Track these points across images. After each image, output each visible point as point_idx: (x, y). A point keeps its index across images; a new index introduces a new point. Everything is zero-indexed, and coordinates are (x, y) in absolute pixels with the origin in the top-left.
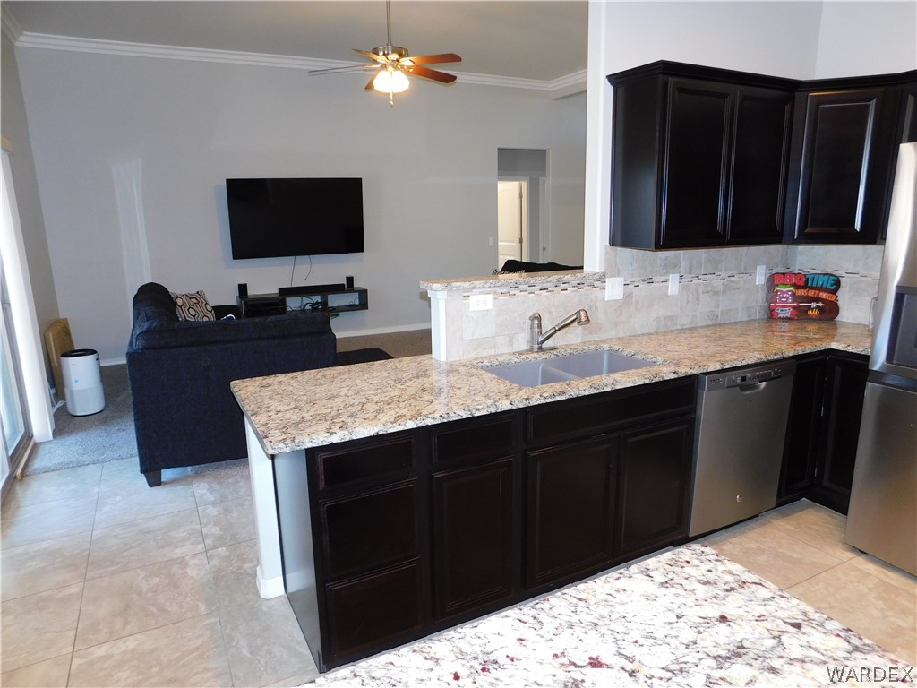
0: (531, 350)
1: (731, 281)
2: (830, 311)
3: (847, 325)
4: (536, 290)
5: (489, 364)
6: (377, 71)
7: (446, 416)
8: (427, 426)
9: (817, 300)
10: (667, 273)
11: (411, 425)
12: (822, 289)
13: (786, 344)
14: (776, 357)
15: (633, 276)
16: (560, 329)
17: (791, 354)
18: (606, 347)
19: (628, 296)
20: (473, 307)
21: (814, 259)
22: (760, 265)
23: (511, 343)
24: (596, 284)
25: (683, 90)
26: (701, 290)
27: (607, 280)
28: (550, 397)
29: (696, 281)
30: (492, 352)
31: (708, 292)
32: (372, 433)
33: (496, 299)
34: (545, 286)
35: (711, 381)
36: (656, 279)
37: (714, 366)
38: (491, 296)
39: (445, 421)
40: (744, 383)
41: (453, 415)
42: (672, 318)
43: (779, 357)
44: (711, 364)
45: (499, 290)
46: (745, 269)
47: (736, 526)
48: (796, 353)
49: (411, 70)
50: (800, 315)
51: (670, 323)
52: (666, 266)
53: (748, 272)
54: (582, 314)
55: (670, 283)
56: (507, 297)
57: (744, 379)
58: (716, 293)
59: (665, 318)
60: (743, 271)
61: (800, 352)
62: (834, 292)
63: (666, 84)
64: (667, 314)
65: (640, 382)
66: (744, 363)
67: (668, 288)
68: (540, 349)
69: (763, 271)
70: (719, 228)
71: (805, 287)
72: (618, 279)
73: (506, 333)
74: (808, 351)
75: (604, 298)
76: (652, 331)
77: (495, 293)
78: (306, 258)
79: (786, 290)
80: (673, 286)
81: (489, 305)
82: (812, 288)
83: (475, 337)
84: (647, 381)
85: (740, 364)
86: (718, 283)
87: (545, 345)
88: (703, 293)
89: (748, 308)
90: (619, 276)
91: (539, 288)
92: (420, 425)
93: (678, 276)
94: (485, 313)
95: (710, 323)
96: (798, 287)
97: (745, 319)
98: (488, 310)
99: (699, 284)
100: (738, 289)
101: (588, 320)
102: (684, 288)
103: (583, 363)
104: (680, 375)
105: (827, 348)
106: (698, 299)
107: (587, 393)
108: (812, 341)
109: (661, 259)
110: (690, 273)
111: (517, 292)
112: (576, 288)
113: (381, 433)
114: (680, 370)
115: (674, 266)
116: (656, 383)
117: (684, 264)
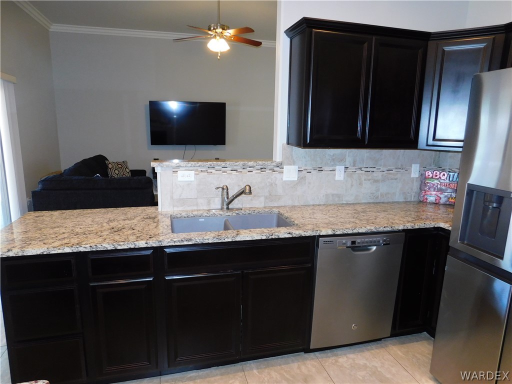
1: (389, 174)
4: (229, 170)
5: (186, 216)
6: (211, 38)
7: (94, 247)
8: (80, 252)
10: (335, 165)
11: (68, 250)
14: (385, 230)
15: (306, 165)
16: (236, 197)
17: (401, 228)
18: (276, 211)
19: (302, 179)
20: (180, 179)
22: (414, 164)
23: (209, 203)
24: (276, 169)
26: (363, 179)
27: (285, 167)
28: (179, 241)
29: (359, 172)
30: (195, 208)
31: (369, 180)
32: (39, 253)
33: (197, 174)
34: (235, 168)
35: (324, 242)
36: (325, 168)
37: (326, 231)
38: (193, 172)
39: (94, 250)
40: (354, 245)
41: (100, 247)
42: (338, 196)
43: (388, 229)
44: (323, 230)
45: (200, 169)
46: (402, 165)
47: (360, 345)
48: (405, 228)
49: (232, 39)
51: (337, 199)
52: (333, 160)
53: (406, 169)
54: (248, 187)
55: (337, 172)
56: (206, 174)
57: (353, 243)
58: (376, 181)
59: (333, 195)
60: (399, 167)
61: (410, 228)
64: (335, 192)
65: (259, 238)
66: (355, 231)
67: (335, 175)
68: (228, 208)
69: (418, 169)
70: (359, 134)
72: (293, 167)
73: (205, 196)
74: (417, 227)
75: (282, 179)
76: (322, 203)
77: (197, 170)
78: (193, 146)
79: (433, 183)
80: (340, 174)
81: (193, 179)
82: (452, 182)
83: (181, 198)
84: (264, 238)
85: (351, 232)
86: (378, 175)
87: (230, 206)
88: (365, 180)
89: (404, 193)
90: (294, 165)
91: (230, 169)
92: (75, 251)
93: (344, 167)
94: (189, 184)
95: (371, 201)
97: (402, 200)
98: (191, 181)
99: (362, 174)
100: (396, 179)
101: (250, 193)
102: (349, 176)
104: (294, 235)
105: (436, 226)
106: (361, 184)
107: (210, 242)
108: (426, 220)
109: (330, 155)
110: (354, 165)
111: (213, 171)
112: (259, 171)
113: (45, 253)
114: (294, 232)
115: (341, 160)
116: (272, 239)
117: (349, 161)
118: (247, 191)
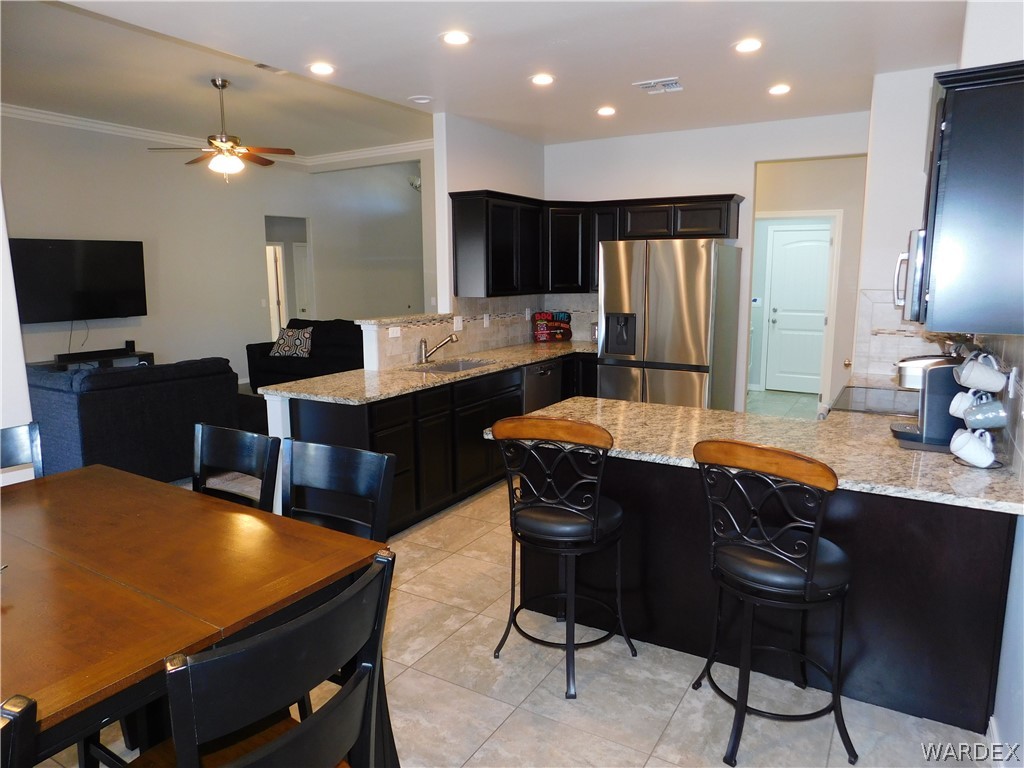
0: (421, 362)
1: (514, 318)
2: (567, 335)
3: (577, 342)
4: (421, 325)
9: (559, 328)
10: (483, 314)
12: (562, 322)
13: (544, 353)
14: (553, 357)
15: (466, 315)
16: (439, 347)
17: (560, 355)
18: (460, 359)
19: (465, 328)
20: (391, 335)
21: (556, 302)
22: (528, 307)
23: (410, 359)
24: (449, 320)
25: (494, 206)
26: (500, 324)
27: (454, 318)
28: (464, 376)
29: (497, 318)
30: (401, 364)
31: (503, 325)
33: (401, 330)
34: (425, 322)
35: (528, 370)
36: (478, 317)
37: (528, 362)
38: (399, 328)
42: (487, 342)
44: (527, 360)
45: (403, 325)
46: (520, 310)
50: (552, 339)
51: (486, 346)
52: (482, 308)
53: (522, 312)
54: (454, 336)
55: (484, 320)
56: (407, 329)
57: (541, 368)
58: (507, 326)
59: (484, 342)
60: (519, 312)
61: (563, 354)
62: (568, 323)
63: (487, 201)
64: (484, 340)
65: (499, 369)
66: (541, 359)
67: (484, 323)
68: (427, 361)
69: (530, 312)
71: (552, 320)
72: (460, 317)
73: (407, 351)
74: (566, 353)
77: (401, 326)
79: (542, 323)
80: (486, 322)
81: (399, 334)
82: (556, 321)
83: (392, 354)
84: (502, 369)
86: (508, 320)
87: (429, 359)
88: (501, 326)
89: (523, 335)
90: (460, 315)
91: (422, 323)
93: (488, 315)
94: (396, 339)
95: (505, 345)
96: (548, 321)
97: (522, 343)
98: (398, 338)
99: (499, 320)
100: (518, 323)
102: (492, 323)
103: (452, 367)
105: (574, 351)
106: (498, 330)
108: (559, 351)
109: (479, 304)
110: (494, 313)
111: (411, 326)
115: (486, 309)
117: (490, 308)
118: (455, 339)
